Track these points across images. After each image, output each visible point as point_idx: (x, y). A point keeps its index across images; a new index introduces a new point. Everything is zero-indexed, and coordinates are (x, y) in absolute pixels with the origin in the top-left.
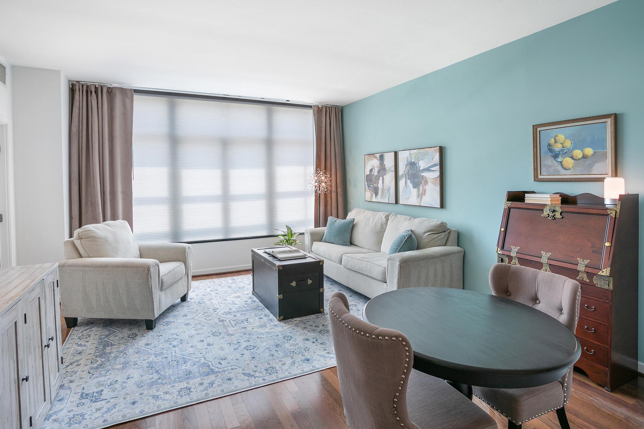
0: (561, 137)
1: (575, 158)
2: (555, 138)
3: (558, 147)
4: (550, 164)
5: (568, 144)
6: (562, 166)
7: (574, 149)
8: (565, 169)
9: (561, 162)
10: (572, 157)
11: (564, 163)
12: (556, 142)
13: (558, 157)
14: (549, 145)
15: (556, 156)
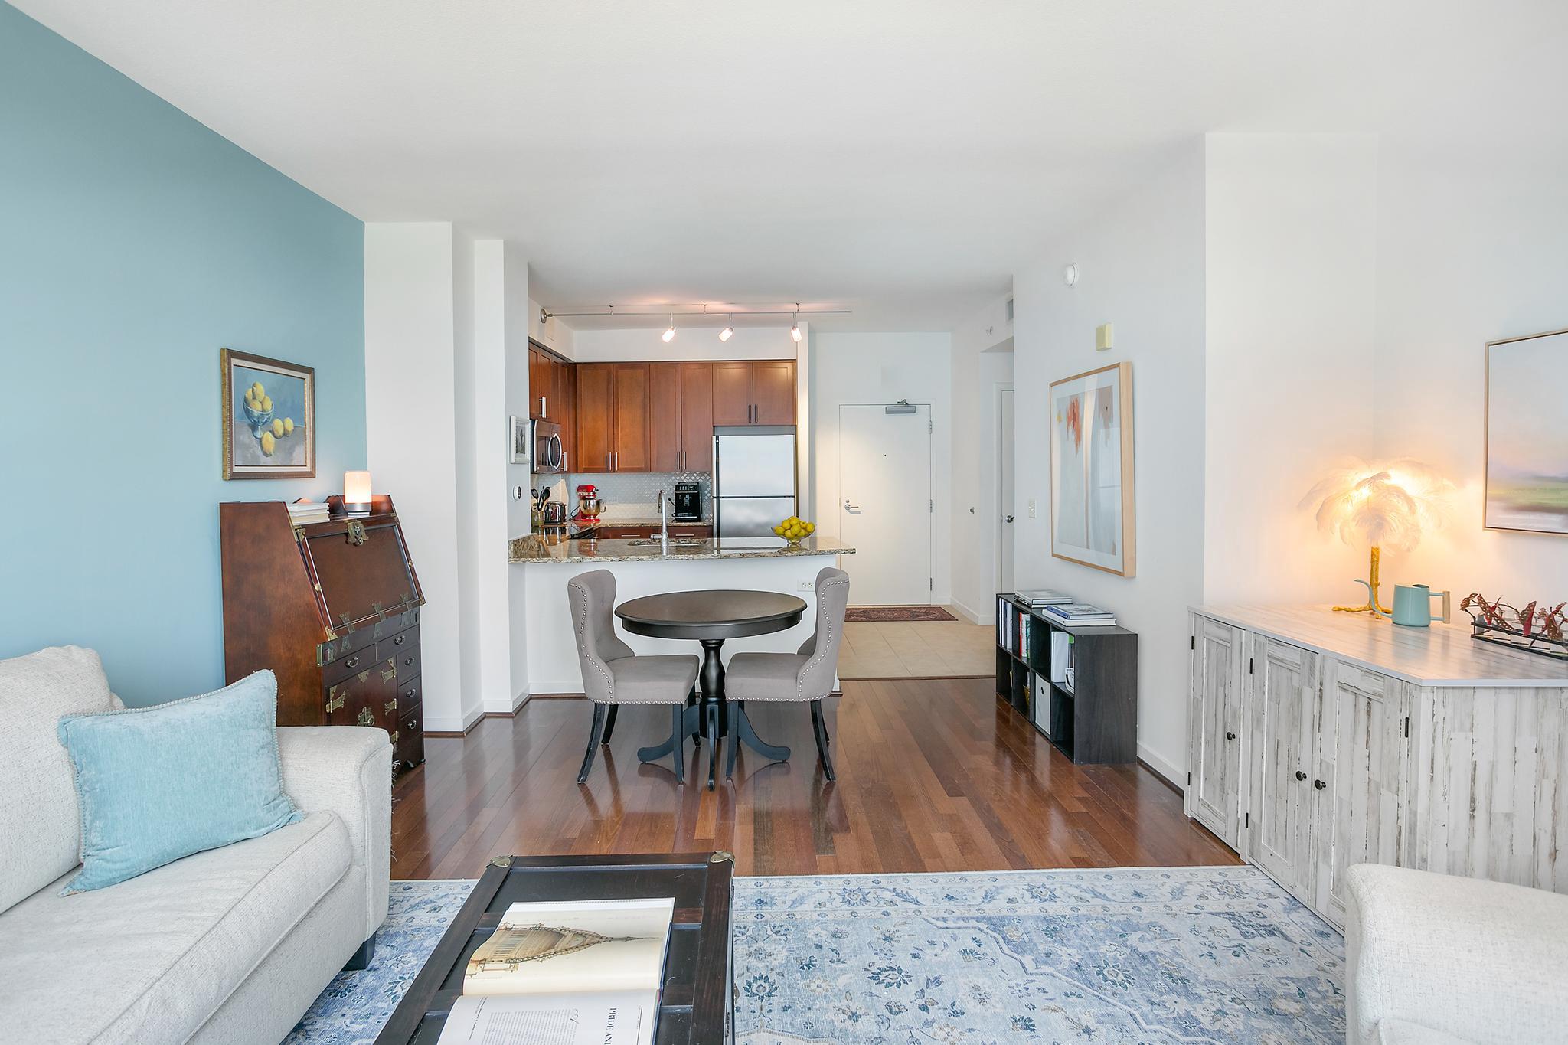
0: (260, 389)
1: (276, 433)
2: (253, 389)
3: (256, 409)
4: (247, 441)
5: (268, 405)
6: (262, 449)
7: (275, 417)
8: (266, 454)
9: (260, 439)
10: (272, 432)
11: (264, 441)
12: (254, 398)
13: (257, 429)
14: (246, 400)
15: (254, 427)
